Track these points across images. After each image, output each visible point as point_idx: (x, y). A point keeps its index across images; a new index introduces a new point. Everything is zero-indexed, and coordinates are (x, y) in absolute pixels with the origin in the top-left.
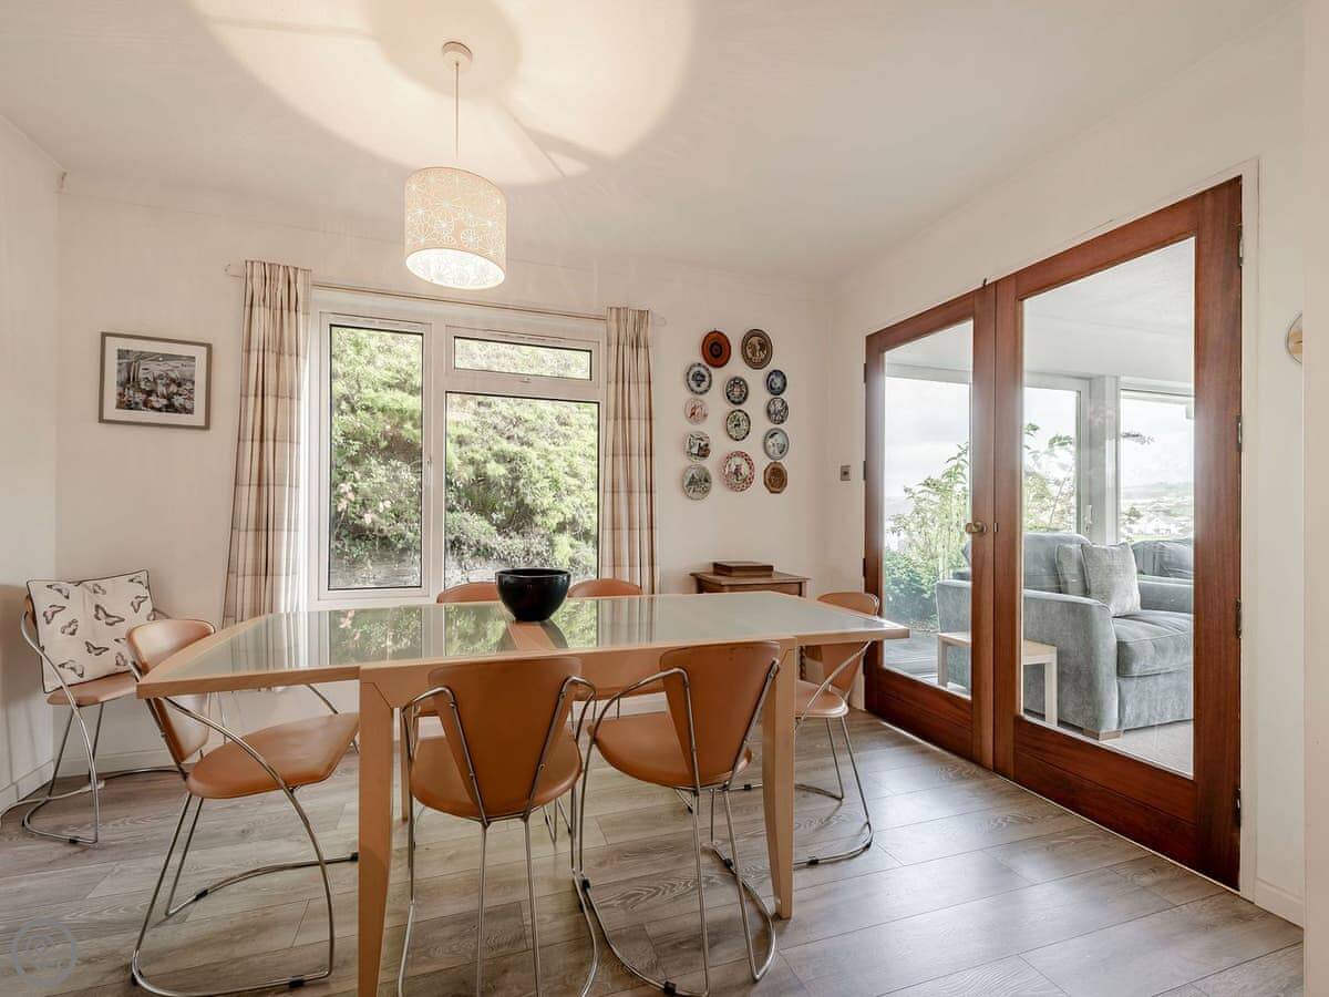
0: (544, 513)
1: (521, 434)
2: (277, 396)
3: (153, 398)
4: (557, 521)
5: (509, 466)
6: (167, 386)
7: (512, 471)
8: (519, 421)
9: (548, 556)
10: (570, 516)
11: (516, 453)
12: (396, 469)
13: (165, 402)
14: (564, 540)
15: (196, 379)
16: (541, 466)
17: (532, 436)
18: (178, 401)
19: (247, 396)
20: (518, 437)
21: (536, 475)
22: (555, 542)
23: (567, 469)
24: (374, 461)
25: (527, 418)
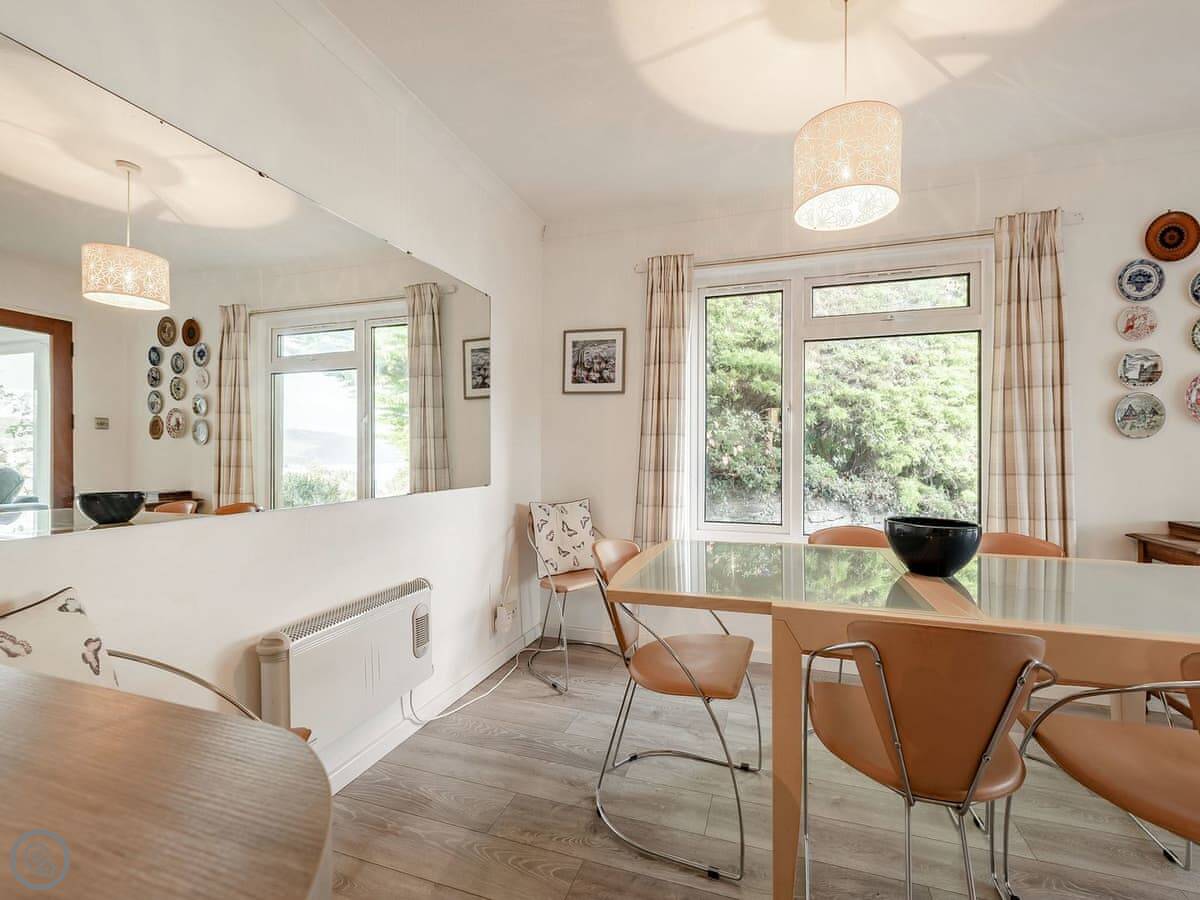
0: (887, 455)
1: (864, 377)
2: (669, 362)
3: (592, 373)
4: (903, 464)
5: (850, 410)
6: (599, 363)
7: (853, 414)
8: (862, 364)
9: (892, 501)
10: (918, 460)
11: (857, 396)
12: (747, 418)
13: (598, 375)
14: (911, 485)
15: (617, 356)
16: (887, 408)
17: (876, 378)
18: (606, 374)
19: (649, 365)
20: (861, 381)
21: (880, 418)
22: (901, 487)
23: (916, 410)
24: (729, 412)
25: (870, 360)
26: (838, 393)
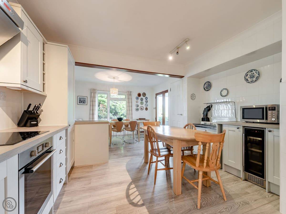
6: (83, 101)
15: (86, 100)
19: (91, 102)
26: (113, 104)
